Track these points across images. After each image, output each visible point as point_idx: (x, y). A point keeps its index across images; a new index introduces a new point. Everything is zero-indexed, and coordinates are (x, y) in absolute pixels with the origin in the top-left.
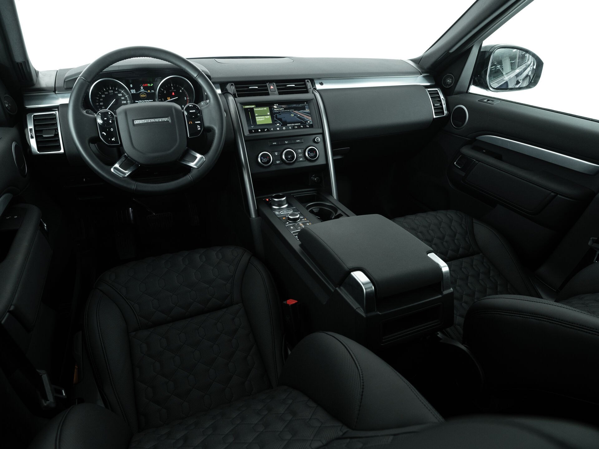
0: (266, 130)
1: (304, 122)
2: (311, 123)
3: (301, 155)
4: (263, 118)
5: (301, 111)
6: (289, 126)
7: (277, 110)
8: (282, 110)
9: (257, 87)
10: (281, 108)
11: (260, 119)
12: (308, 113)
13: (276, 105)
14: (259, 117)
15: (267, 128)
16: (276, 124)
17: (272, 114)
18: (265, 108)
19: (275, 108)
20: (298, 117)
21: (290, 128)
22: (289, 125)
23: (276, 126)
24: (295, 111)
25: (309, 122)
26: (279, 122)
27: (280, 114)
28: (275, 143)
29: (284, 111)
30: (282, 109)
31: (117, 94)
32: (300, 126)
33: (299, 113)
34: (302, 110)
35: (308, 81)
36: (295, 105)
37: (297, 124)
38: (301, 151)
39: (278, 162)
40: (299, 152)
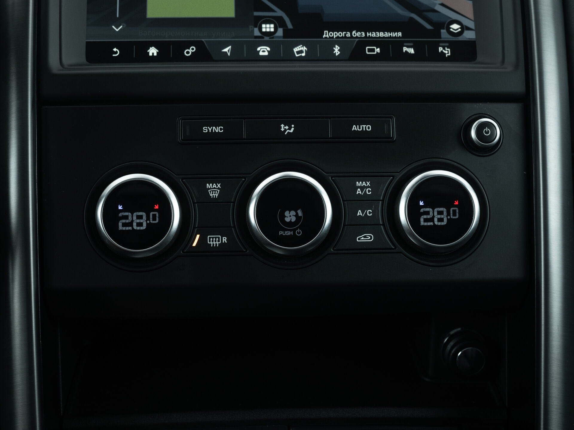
1: (429, 27)
2: (469, 35)
3: (369, 213)
6: (332, 42)
15: (199, 45)
16: (258, 22)
21: (337, 50)
22: (335, 34)
23: (257, 33)
25: (455, 26)
26: (279, 13)
28: (218, 130)
32: (398, 44)
37: (381, 34)
38: (369, 192)
39: (214, 241)
40: (359, 191)
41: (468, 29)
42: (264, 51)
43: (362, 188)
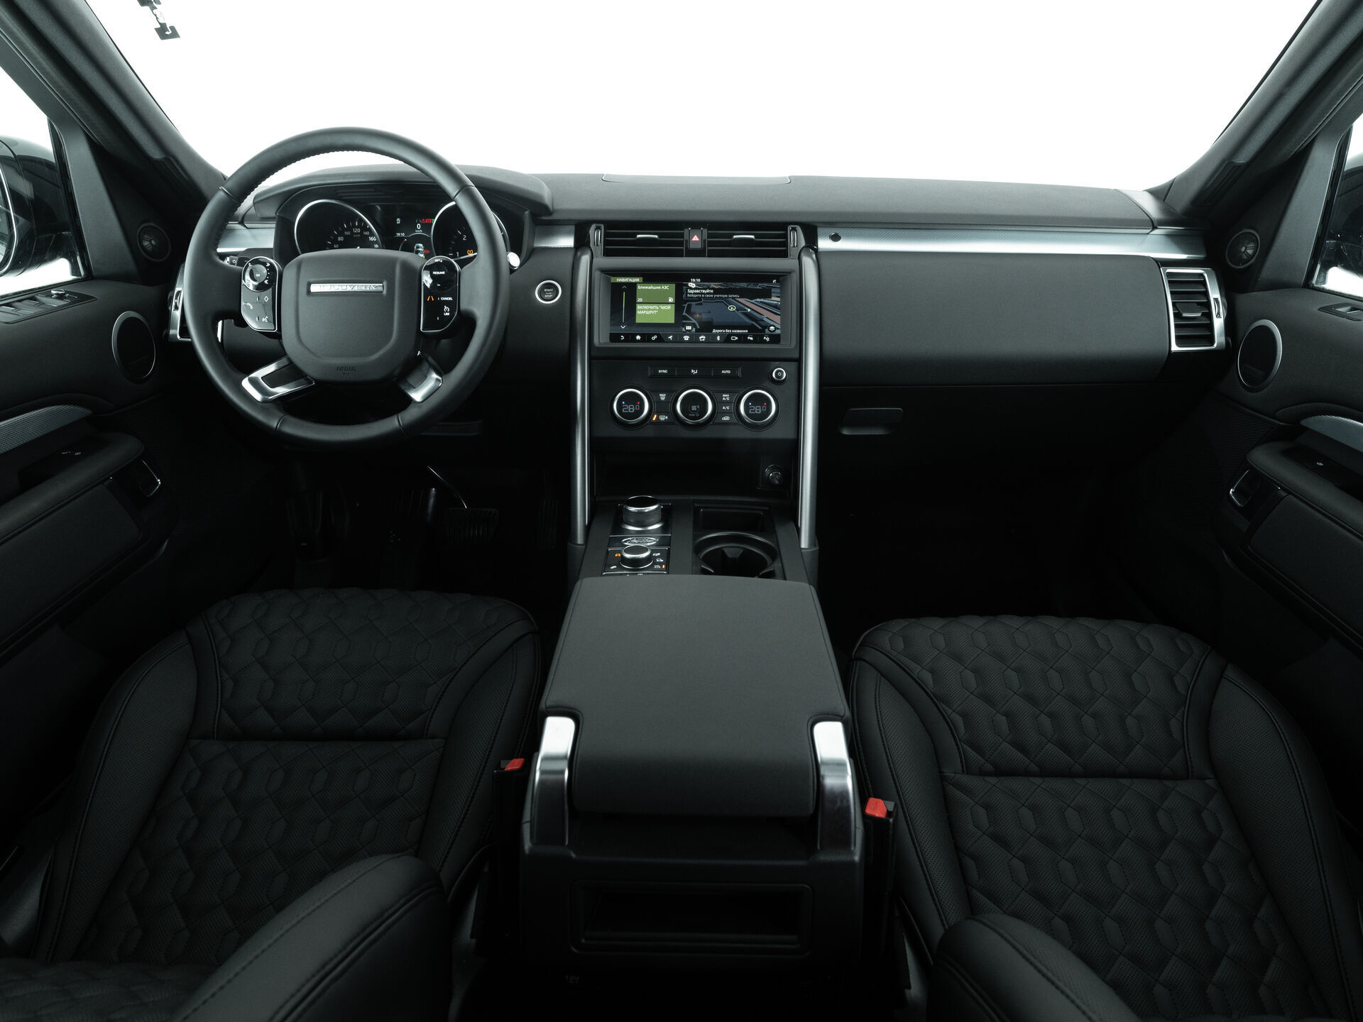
0: (655, 337)
1: (760, 328)
2: (778, 332)
3: (728, 408)
4: (653, 310)
5: (758, 300)
6: (717, 334)
7: (694, 293)
8: (707, 293)
9: (656, 236)
10: (706, 289)
11: (646, 310)
12: (775, 307)
13: (694, 280)
14: (646, 307)
15: (658, 335)
16: (684, 325)
17: (682, 303)
18: (666, 287)
19: (691, 288)
20: (747, 315)
21: (718, 338)
22: (718, 331)
23: (684, 330)
24: (741, 300)
25: (772, 328)
26: (694, 321)
27: (701, 304)
28: (665, 371)
29: (712, 296)
30: (708, 291)
31: (367, 236)
32: (746, 335)
33: (750, 305)
34: (760, 298)
35: (794, 229)
36: (744, 285)
37: (739, 331)
38: (728, 399)
39: (663, 418)
40: (724, 399)
41: (778, 329)
42: (686, 338)
43: (725, 397)
